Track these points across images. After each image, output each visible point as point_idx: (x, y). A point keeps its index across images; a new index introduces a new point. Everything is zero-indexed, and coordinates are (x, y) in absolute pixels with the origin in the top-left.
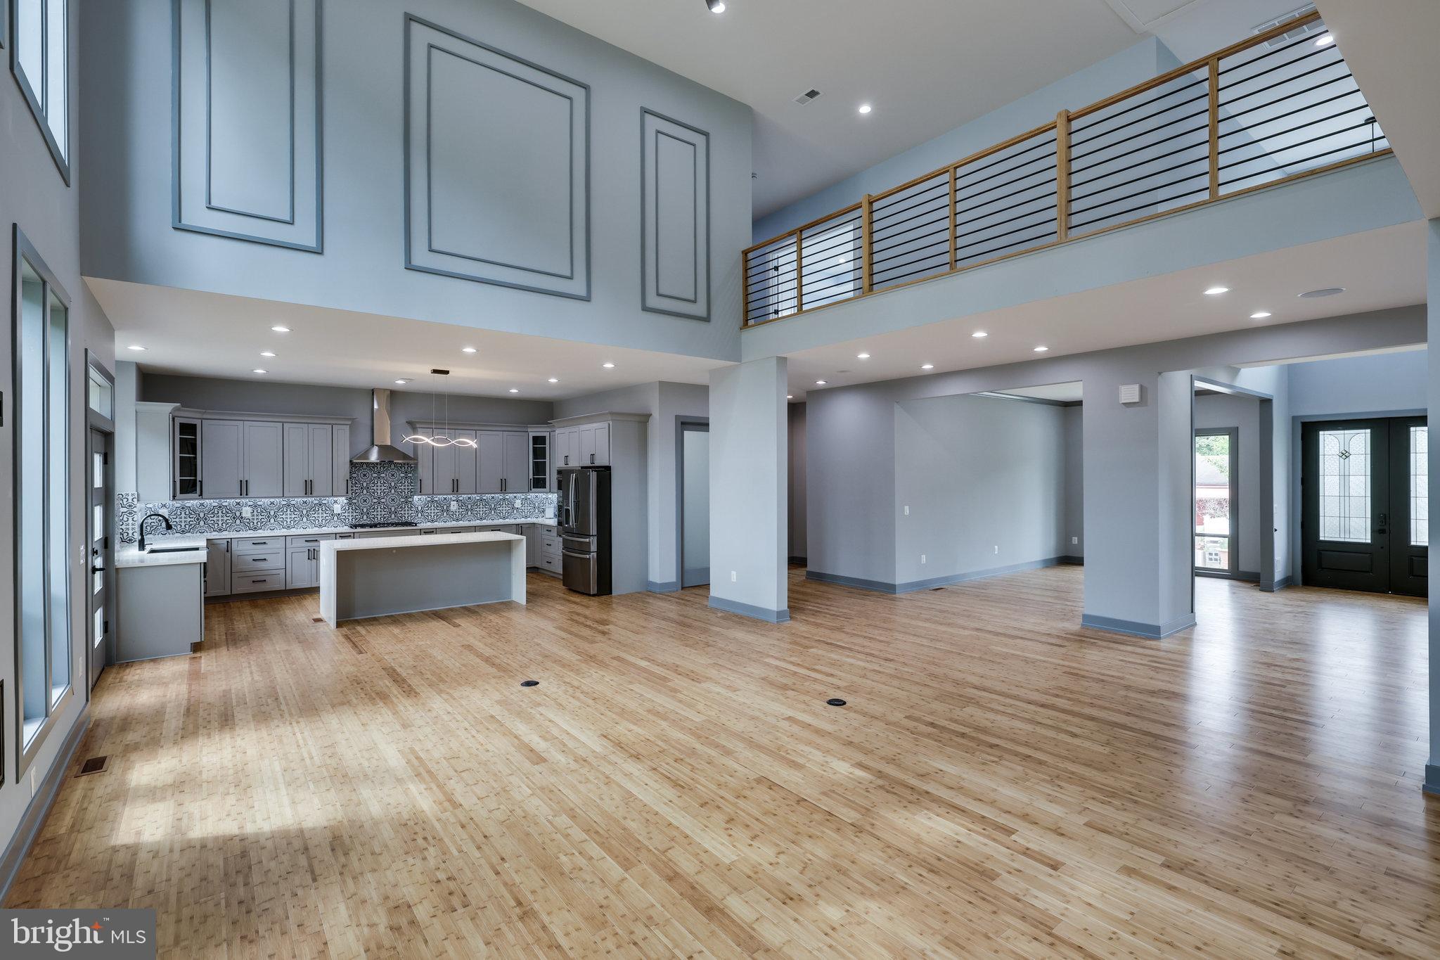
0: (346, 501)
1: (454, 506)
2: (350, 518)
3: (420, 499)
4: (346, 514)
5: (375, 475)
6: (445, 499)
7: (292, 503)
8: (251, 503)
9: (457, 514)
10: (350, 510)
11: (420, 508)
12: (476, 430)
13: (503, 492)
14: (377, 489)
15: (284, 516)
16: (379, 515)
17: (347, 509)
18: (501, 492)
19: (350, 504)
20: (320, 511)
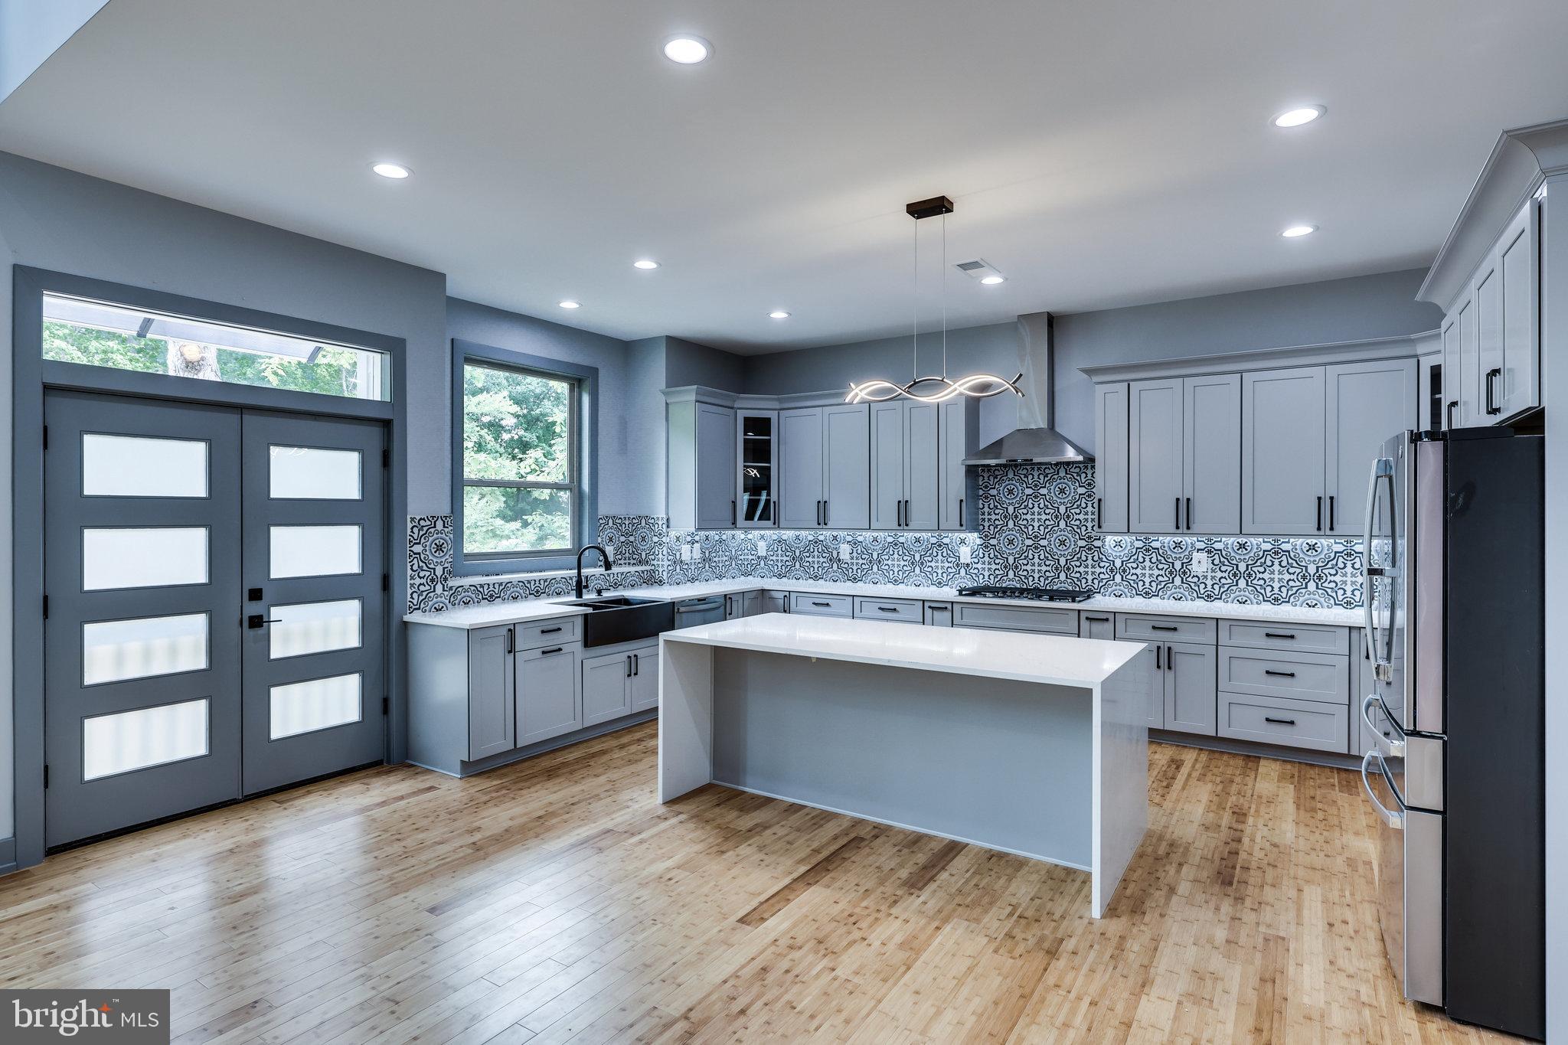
0: (979, 541)
1: (1201, 564)
2: (986, 574)
3: (1118, 544)
4: (979, 566)
5: (1029, 491)
6: (1178, 545)
7: (902, 540)
8: (849, 538)
9: (1209, 583)
10: (987, 559)
11: (1118, 563)
12: (1241, 372)
13: (1328, 532)
14: (1033, 520)
15: (890, 562)
16: (1037, 573)
17: (981, 555)
18: (1322, 533)
19: (986, 547)
20: (940, 557)
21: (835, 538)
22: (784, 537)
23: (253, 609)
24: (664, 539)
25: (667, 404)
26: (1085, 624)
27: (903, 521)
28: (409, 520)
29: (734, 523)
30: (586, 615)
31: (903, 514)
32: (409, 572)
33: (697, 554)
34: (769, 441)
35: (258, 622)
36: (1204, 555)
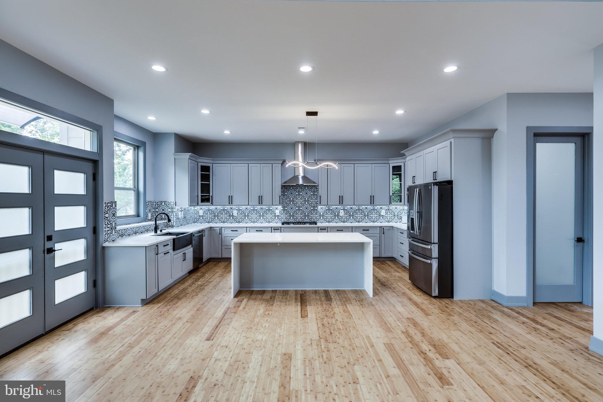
0: (282, 208)
1: (342, 213)
2: (284, 218)
3: (322, 208)
4: (282, 216)
5: (297, 193)
6: (337, 208)
9: (344, 218)
10: (284, 214)
11: (321, 214)
12: (354, 164)
13: (373, 204)
14: (298, 202)
15: (252, 216)
16: (299, 217)
17: (282, 213)
18: (371, 204)
19: (284, 210)
20: (269, 214)
21: (231, 208)
22: (211, 208)
23: (48, 245)
24: (174, 210)
25: (175, 159)
26: (319, 230)
27: (260, 202)
28: (104, 203)
29: (198, 204)
30: (174, 239)
31: (260, 200)
32: (104, 225)
33: (183, 216)
34: (209, 174)
35: (51, 251)
36: (343, 211)
